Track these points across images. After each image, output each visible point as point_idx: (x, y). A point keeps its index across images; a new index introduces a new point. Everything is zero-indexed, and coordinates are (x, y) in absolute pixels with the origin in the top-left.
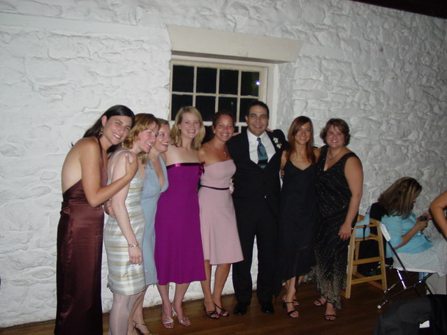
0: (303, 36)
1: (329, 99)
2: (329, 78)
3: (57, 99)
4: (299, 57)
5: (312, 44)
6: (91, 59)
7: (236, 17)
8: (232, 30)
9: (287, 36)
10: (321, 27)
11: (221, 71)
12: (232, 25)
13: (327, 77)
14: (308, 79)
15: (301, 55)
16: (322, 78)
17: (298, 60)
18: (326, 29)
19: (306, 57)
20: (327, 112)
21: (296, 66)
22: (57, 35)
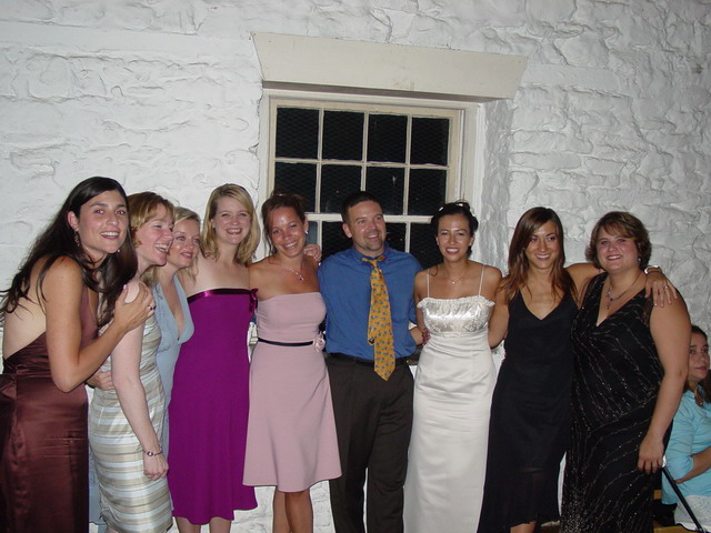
0: (528, 48)
1: (582, 170)
2: (584, 128)
3: (44, 174)
4: (521, 89)
5: (548, 62)
6: (107, 99)
7: (391, 13)
8: (382, 40)
9: (495, 48)
10: (566, 29)
11: (372, 117)
12: (384, 30)
13: (580, 127)
14: (538, 132)
15: (524, 85)
16: (567, 130)
17: (518, 94)
18: (577, 32)
19: (535, 88)
20: (579, 196)
21: (515, 106)
22: (43, 54)
